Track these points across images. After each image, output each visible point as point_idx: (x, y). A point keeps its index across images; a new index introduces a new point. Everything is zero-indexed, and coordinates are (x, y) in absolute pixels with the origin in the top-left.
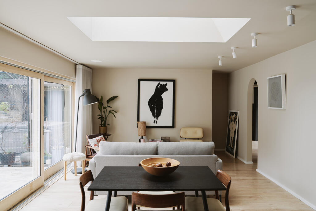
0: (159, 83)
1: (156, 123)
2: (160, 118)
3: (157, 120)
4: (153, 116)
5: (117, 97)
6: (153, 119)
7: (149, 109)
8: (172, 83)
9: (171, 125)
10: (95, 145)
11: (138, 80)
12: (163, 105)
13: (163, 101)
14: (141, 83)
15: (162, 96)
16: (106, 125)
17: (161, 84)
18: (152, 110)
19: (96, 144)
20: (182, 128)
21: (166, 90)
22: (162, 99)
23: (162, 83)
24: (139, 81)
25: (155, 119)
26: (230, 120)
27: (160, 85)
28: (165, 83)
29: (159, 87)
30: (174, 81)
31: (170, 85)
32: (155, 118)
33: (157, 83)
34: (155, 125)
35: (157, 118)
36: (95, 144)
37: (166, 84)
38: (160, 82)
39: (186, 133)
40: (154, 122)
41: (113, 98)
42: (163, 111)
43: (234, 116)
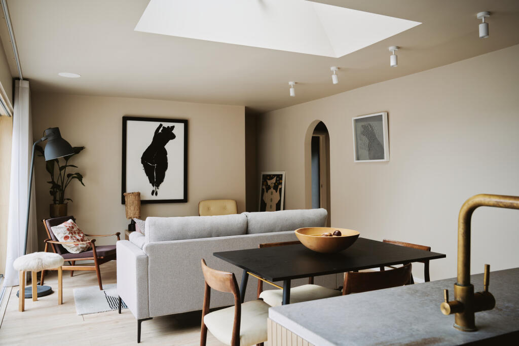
0: (161, 125)
1: (156, 194)
2: (162, 185)
3: (157, 190)
4: (150, 182)
5: (83, 148)
6: (151, 188)
7: (144, 171)
8: (182, 125)
9: (182, 198)
10: (66, 238)
11: (123, 117)
12: (167, 163)
13: (167, 155)
14: (129, 123)
16: (66, 202)
17: (164, 127)
18: (148, 171)
19: (67, 234)
20: (203, 201)
21: (173, 137)
24: (125, 119)
25: (154, 188)
26: (264, 187)
27: (162, 129)
28: (170, 124)
29: (160, 131)
30: (186, 122)
31: (179, 129)
32: (153, 186)
34: (154, 198)
35: (158, 186)
37: (173, 127)
38: (162, 123)
39: (208, 209)
40: (152, 194)
42: (167, 173)
43: (274, 180)
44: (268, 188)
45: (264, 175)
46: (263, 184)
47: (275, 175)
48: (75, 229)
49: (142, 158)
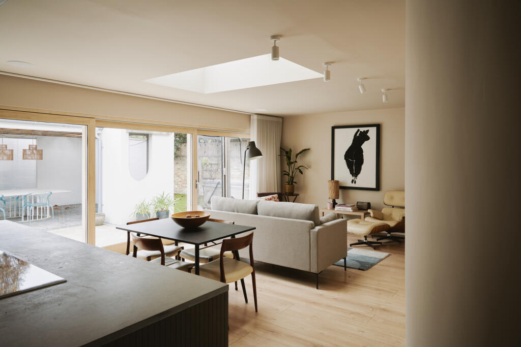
0: (359, 130)
1: (355, 183)
2: (359, 176)
3: (356, 179)
5: (309, 149)
6: (351, 178)
7: (346, 165)
8: (375, 128)
9: (374, 186)
11: (332, 127)
12: (363, 159)
13: (363, 154)
14: (336, 130)
15: (362, 147)
16: (294, 183)
17: (361, 132)
18: (350, 165)
21: (368, 138)
22: (361, 151)
23: (362, 129)
24: (333, 128)
25: (353, 178)
27: (359, 133)
28: (365, 129)
29: (358, 135)
30: (378, 126)
31: (372, 133)
32: (353, 176)
33: (356, 129)
35: (356, 176)
37: (368, 131)
38: (360, 128)
39: (392, 198)
40: (352, 182)
42: (363, 167)
49: (345, 156)
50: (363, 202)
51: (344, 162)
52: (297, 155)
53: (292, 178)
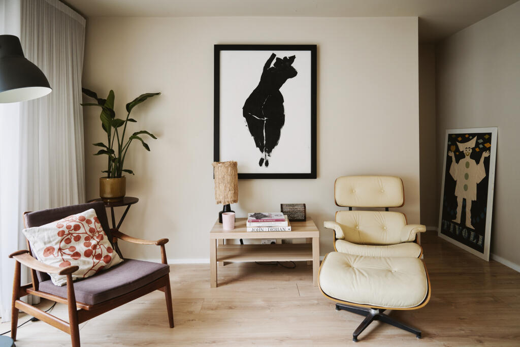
0: (273, 56)
1: (267, 164)
3: (268, 158)
4: (257, 146)
5: (158, 94)
8: (308, 54)
9: (308, 170)
10: (49, 250)
11: (215, 46)
12: (284, 116)
13: (284, 104)
14: (224, 54)
16: (123, 173)
17: (278, 59)
18: (254, 129)
19: (53, 244)
20: (342, 177)
21: (293, 73)
22: (280, 99)
23: (281, 54)
24: (218, 49)
25: (263, 155)
26: (452, 154)
27: (274, 61)
28: (288, 54)
29: (272, 65)
30: (313, 49)
31: (302, 61)
32: (262, 151)
33: (268, 54)
34: (263, 170)
35: (269, 151)
36: (48, 245)
37: (293, 58)
38: (275, 52)
39: (352, 191)
40: (261, 164)
41: (144, 99)
42: (284, 131)
43: (472, 143)
44: (460, 156)
45: (450, 135)
46: (449, 149)
47: (473, 135)
48: (82, 230)
49: (244, 108)
50: (293, 205)
51: (243, 122)
52: (129, 107)
53: (120, 161)
